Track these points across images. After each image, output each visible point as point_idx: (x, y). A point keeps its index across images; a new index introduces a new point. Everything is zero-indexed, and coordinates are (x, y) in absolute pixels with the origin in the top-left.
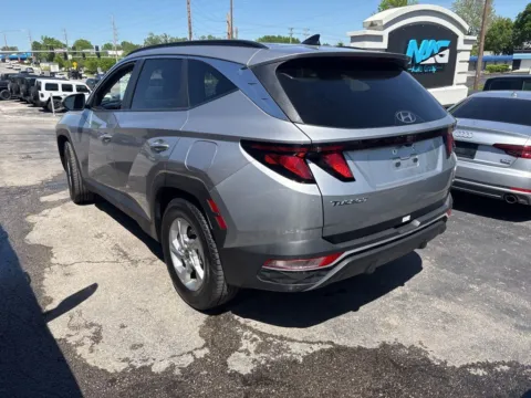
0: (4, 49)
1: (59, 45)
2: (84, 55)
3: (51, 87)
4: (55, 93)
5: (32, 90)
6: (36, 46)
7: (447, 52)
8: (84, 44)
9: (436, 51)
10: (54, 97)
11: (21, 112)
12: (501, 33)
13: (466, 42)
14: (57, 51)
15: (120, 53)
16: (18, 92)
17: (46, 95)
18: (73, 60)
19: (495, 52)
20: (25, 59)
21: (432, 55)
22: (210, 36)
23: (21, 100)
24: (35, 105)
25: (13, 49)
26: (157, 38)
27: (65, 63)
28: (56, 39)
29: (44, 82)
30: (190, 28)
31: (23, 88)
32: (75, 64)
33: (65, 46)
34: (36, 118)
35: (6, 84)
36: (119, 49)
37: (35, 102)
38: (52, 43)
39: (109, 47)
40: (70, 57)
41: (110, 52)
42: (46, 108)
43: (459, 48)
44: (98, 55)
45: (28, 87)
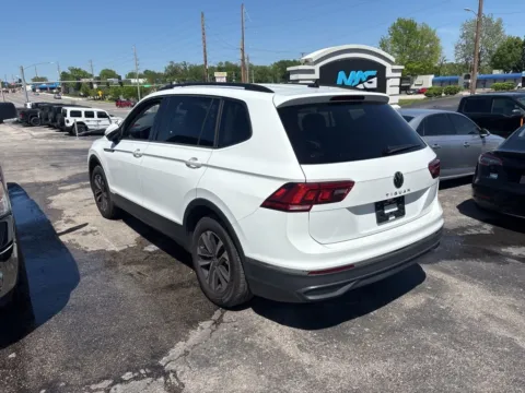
0: (34, 80)
1: (85, 75)
2: (108, 84)
3: (76, 114)
4: (78, 119)
5: (59, 117)
6: (64, 76)
7: (375, 80)
8: (108, 74)
9: (364, 79)
10: (78, 123)
11: (50, 136)
12: (510, 52)
13: (394, 71)
14: (83, 80)
15: (141, 81)
16: (47, 119)
17: (71, 121)
18: (99, 89)
19: (505, 71)
20: (53, 88)
21: (361, 82)
22: (227, 63)
23: (50, 126)
24: (62, 130)
25: (43, 79)
26: (177, 66)
27: (90, 91)
28: (83, 69)
29: (69, 109)
30: (205, 56)
31: (51, 115)
32: (100, 92)
33: (91, 76)
34: (61, 141)
35: (36, 112)
36: (140, 77)
37: (61, 127)
38: (78, 74)
39: (132, 75)
40: (95, 86)
41: (133, 81)
42: (71, 132)
43: (387, 76)
44: (121, 83)
45: (55, 114)
